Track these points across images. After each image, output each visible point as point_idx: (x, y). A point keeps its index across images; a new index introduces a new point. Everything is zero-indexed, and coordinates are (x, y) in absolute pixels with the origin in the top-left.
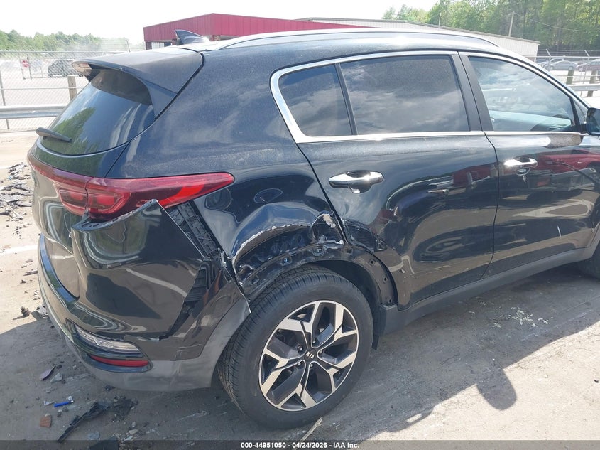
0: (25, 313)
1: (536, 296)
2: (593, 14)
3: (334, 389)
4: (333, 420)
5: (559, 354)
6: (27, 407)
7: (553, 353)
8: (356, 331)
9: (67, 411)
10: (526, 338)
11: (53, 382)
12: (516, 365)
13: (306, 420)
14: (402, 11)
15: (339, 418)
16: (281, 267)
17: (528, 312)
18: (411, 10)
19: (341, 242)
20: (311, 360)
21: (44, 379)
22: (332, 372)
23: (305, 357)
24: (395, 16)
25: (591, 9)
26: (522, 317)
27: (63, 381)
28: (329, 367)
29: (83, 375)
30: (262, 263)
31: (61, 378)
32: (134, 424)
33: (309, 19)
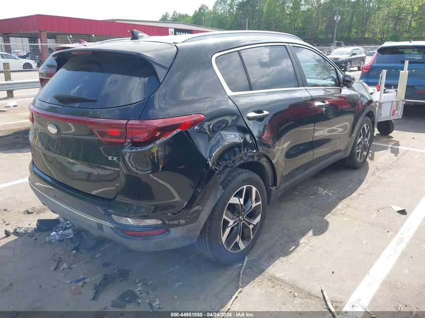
0: (8, 234)
1: (325, 180)
2: (292, 21)
3: (252, 237)
4: (254, 255)
5: (348, 206)
6: (54, 287)
7: (345, 206)
8: (260, 203)
9: (86, 283)
10: (329, 201)
11: (63, 270)
12: (330, 214)
13: (241, 257)
14: (174, 15)
15: (256, 254)
16: (229, 167)
17: (325, 189)
18: (180, 15)
19: (255, 151)
20: (242, 221)
21: (55, 269)
22: (251, 227)
23: (240, 219)
24: (170, 19)
25: (290, 18)
26: (323, 191)
27: (70, 268)
28: (250, 224)
29: (81, 263)
30: (221, 165)
31: (68, 267)
32: (137, 281)
33: (113, 20)
